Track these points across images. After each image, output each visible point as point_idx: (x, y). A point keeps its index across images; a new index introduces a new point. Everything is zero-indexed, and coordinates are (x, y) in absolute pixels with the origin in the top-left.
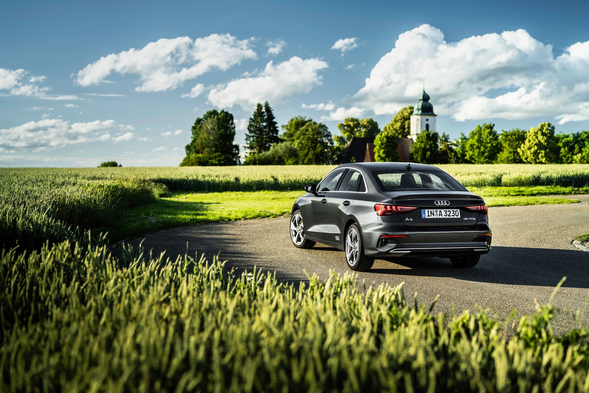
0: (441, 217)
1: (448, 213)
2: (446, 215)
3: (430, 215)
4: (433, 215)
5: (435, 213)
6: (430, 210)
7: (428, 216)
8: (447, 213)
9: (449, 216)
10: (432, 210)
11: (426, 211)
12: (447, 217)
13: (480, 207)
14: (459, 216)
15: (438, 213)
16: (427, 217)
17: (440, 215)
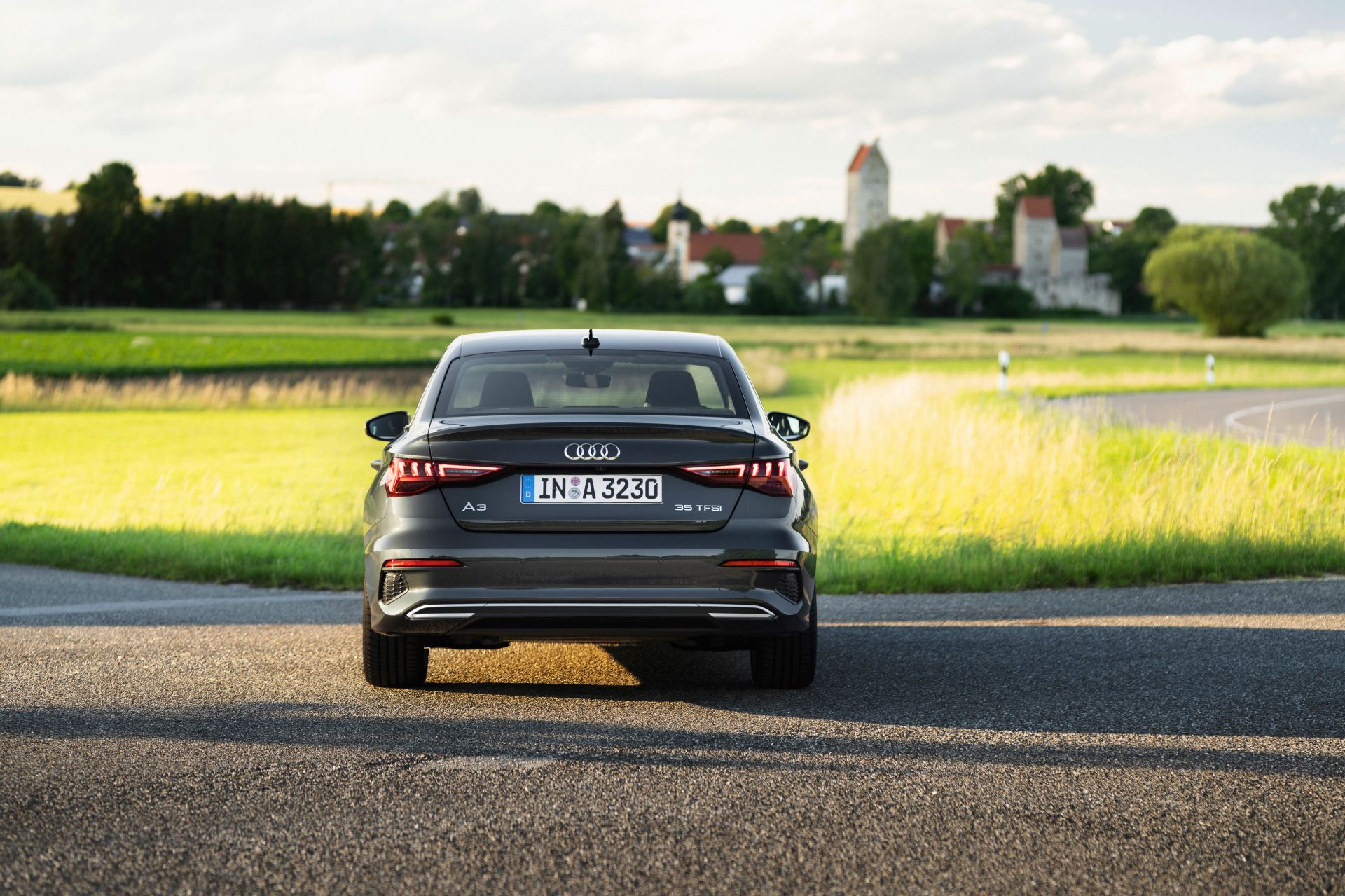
0: (589, 499)
1: (617, 488)
2: (608, 492)
3: (549, 492)
4: (563, 493)
5: (569, 486)
6: (550, 477)
7: (545, 496)
8: (615, 486)
9: (619, 496)
10: (559, 478)
11: (538, 479)
12: (614, 499)
13: (742, 467)
14: (659, 499)
15: (581, 487)
16: (537, 499)
17: (586, 493)
